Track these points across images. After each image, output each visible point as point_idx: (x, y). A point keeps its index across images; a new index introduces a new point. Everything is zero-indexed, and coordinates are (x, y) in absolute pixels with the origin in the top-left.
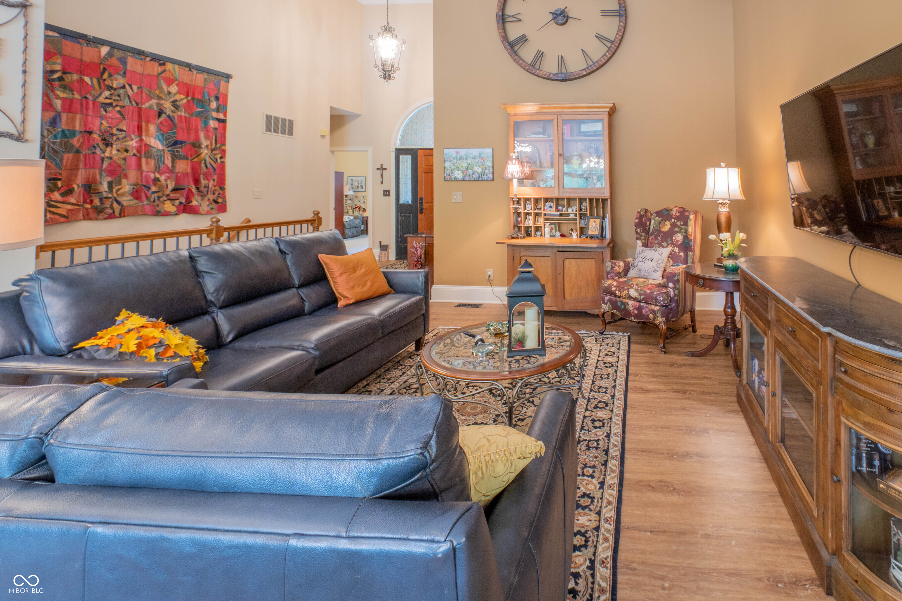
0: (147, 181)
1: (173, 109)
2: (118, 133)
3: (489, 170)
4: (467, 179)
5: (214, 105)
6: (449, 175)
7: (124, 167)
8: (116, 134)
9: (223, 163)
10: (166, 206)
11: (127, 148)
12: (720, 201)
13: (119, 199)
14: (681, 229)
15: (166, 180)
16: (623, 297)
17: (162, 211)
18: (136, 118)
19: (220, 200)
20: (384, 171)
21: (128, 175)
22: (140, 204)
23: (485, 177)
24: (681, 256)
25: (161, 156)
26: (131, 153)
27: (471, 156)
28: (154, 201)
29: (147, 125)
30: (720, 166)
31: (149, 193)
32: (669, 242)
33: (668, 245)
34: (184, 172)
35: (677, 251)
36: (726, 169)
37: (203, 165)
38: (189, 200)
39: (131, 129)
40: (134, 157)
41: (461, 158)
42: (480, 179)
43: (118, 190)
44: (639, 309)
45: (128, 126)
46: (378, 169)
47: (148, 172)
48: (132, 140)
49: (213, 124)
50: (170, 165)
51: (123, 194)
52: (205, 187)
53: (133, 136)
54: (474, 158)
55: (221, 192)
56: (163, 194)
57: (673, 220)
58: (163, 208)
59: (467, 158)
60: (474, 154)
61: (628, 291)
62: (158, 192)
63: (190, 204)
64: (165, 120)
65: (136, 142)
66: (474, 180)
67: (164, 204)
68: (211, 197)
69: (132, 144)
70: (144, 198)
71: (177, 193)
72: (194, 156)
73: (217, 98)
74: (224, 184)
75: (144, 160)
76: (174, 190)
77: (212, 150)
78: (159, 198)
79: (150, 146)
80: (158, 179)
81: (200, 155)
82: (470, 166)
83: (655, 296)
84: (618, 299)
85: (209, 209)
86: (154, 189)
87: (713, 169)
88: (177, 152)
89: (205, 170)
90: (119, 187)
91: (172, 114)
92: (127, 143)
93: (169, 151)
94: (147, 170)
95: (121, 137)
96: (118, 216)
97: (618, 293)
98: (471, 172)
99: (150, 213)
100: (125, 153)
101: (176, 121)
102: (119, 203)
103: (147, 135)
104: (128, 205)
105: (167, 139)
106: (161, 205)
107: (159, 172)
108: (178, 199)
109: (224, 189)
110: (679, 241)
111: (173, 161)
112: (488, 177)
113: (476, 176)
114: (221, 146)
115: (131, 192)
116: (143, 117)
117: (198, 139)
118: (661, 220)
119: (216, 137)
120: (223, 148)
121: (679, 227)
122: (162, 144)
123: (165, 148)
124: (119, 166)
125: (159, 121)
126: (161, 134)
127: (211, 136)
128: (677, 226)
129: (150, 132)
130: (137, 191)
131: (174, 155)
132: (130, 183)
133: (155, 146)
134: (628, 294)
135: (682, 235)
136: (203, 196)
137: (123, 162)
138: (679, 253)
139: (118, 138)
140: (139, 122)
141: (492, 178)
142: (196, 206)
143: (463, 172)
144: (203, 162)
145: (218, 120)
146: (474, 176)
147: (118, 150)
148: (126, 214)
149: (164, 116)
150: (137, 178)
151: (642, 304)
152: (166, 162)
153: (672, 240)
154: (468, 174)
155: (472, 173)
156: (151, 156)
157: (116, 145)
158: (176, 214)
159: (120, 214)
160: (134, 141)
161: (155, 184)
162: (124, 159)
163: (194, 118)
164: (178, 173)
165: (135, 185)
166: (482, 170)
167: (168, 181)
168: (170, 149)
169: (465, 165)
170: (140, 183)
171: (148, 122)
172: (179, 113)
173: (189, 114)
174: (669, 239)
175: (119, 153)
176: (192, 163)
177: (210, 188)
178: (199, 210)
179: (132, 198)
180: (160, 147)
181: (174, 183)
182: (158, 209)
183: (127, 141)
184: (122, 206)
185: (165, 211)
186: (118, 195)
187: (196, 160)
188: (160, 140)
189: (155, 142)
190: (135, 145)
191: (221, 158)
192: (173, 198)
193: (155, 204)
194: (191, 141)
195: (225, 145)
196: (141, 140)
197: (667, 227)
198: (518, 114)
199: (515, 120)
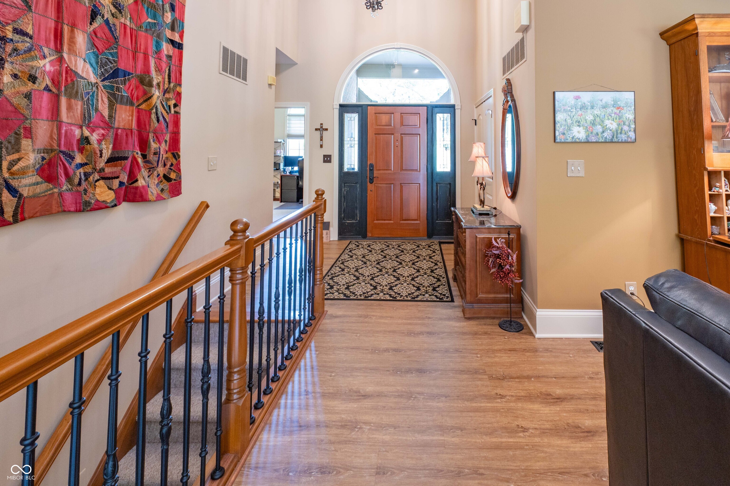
0: (69, 144)
1: (114, 10)
2: (17, 37)
3: (629, 126)
4: (594, 139)
5: (168, 17)
6: (564, 134)
7: (26, 113)
8: (12, 40)
9: (177, 113)
10: (98, 190)
11: (33, 72)
13: (14, 183)
15: (99, 142)
17: (93, 202)
18: (52, 12)
19: (173, 176)
20: (324, 132)
21: (33, 130)
22: (56, 190)
23: (623, 137)
25: (93, 96)
26: (40, 85)
27: (600, 103)
28: (80, 184)
29: (72, 31)
31: (71, 168)
34: (127, 127)
37: (153, 116)
38: (132, 178)
39: (43, 33)
40: (46, 93)
41: (583, 107)
42: (615, 140)
43: (12, 164)
45: (37, 26)
46: (316, 130)
47: (71, 124)
48: (44, 57)
49: (166, 48)
50: (106, 113)
51: (23, 172)
52: (155, 154)
53: (46, 50)
54: (604, 107)
55: (175, 162)
56: (95, 169)
58: (94, 194)
59: (592, 107)
60: (604, 101)
62: (86, 164)
63: (135, 185)
64: (100, 26)
65: (51, 62)
66: (605, 142)
67: (95, 186)
68: (161, 170)
69: (44, 66)
70: (63, 178)
71: (116, 166)
72: (141, 101)
73: (173, 8)
74: (179, 150)
75: (63, 101)
76: (111, 160)
77: (166, 92)
78: (87, 175)
79: (76, 73)
80: (87, 140)
81: (151, 97)
82: (598, 119)
85: (159, 192)
86: (79, 159)
88: (118, 89)
89: (156, 124)
90: (15, 156)
91: (111, 20)
92: (34, 63)
93: (105, 87)
94: (70, 121)
95: (22, 47)
96: (11, 219)
98: (599, 129)
99: (72, 209)
100: (30, 84)
101: (118, 32)
102: (13, 191)
103: (72, 51)
104: (31, 194)
105: (102, 66)
106: (90, 190)
107: (88, 127)
108: (118, 177)
109: (179, 157)
111: (111, 107)
112: (628, 137)
113: (608, 135)
114: (175, 86)
115: (38, 166)
116: (65, 14)
117: (147, 71)
119: (169, 70)
120: (178, 89)
122: (95, 73)
123: (99, 80)
124: (16, 110)
125: (92, 29)
126: (94, 53)
127: (164, 68)
129: (78, 46)
130: (50, 163)
131: (114, 95)
132: (36, 148)
133: (84, 75)
136: (151, 169)
137: (24, 102)
139: (15, 50)
140: (57, 23)
141: (633, 137)
142: (143, 187)
143: (587, 129)
144: (154, 110)
145: (172, 42)
146: (605, 135)
147: (15, 76)
148: (26, 215)
149: (99, 21)
150: (51, 137)
152: (100, 107)
154: (595, 132)
155: (601, 130)
156: (77, 92)
157: (12, 63)
158: (115, 205)
159: (15, 215)
160: (47, 60)
161: (81, 150)
162: (28, 96)
163: (143, 33)
164: (118, 129)
165: (45, 151)
166: (619, 125)
167: (103, 143)
168: (107, 83)
169: (590, 118)
170: (56, 147)
171: (73, 26)
172: (122, 20)
173: (136, 25)
175: (17, 83)
176: (139, 111)
177: (161, 156)
178: (147, 193)
179: (39, 179)
180: (93, 79)
181: (111, 146)
182: (85, 198)
183: (33, 59)
184: (21, 195)
185: (97, 201)
186: (12, 174)
187: (143, 106)
188: (91, 65)
189: (84, 66)
190: (48, 68)
191: (175, 106)
192: (110, 176)
193: (81, 189)
194: (139, 73)
195: (180, 85)
196: (61, 60)
198: (715, 34)
199: (708, 44)
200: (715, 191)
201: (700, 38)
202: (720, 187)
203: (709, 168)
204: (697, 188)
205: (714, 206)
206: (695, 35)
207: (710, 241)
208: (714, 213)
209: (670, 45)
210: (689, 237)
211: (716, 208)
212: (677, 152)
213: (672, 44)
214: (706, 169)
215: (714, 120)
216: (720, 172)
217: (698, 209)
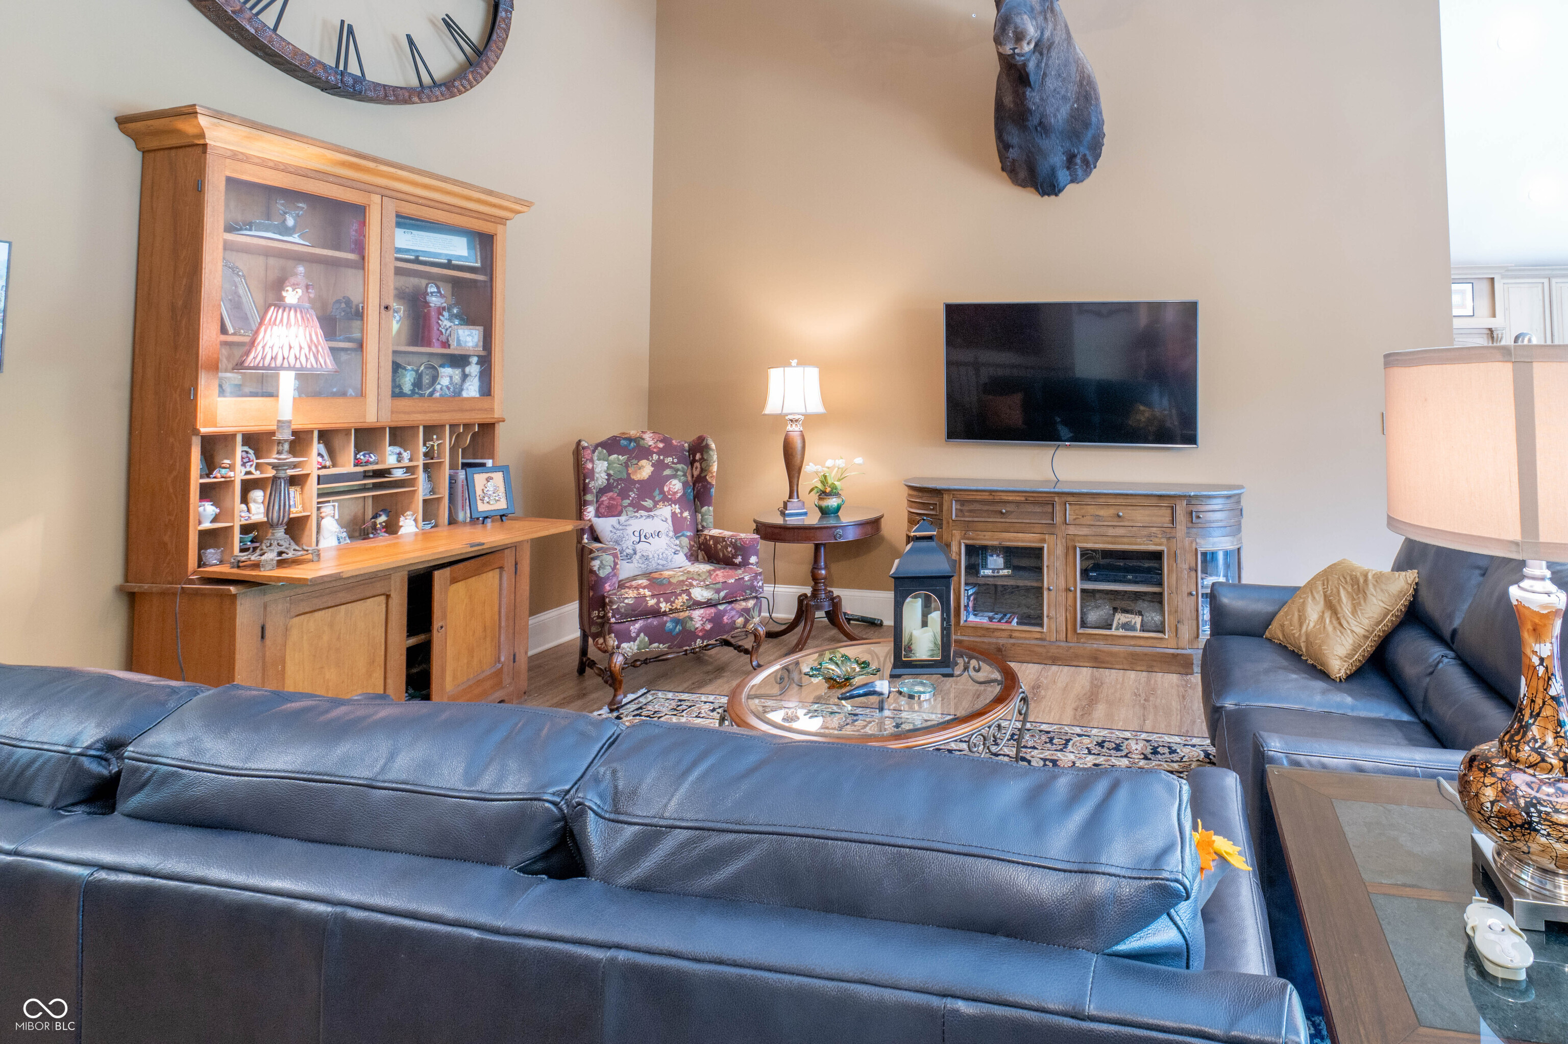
12: (791, 417)
14: (677, 470)
16: (677, 611)
24: (686, 518)
30: (789, 365)
32: (657, 498)
33: (656, 504)
35: (678, 511)
36: (800, 369)
44: (716, 620)
57: (655, 457)
61: (689, 594)
83: (749, 583)
84: (665, 618)
87: (782, 369)
97: (664, 606)
110: (676, 493)
118: (628, 459)
121: (672, 468)
128: (667, 466)
134: (691, 598)
135: (680, 481)
138: (681, 513)
151: (721, 607)
153: (662, 492)
174: (657, 492)
197: (645, 470)
198: (247, 157)
199: (228, 174)
200: (218, 476)
201: (210, 158)
202: (231, 467)
203: (204, 430)
204: (175, 473)
205: (213, 508)
206: (201, 148)
207: (192, 582)
208: (212, 522)
209: (145, 152)
210: (146, 586)
211: (218, 511)
212: (137, 395)
213: (149, 151)
214: (196, 432)
215: (231, 331)
216: (233, 436)
217: (173, 518)
